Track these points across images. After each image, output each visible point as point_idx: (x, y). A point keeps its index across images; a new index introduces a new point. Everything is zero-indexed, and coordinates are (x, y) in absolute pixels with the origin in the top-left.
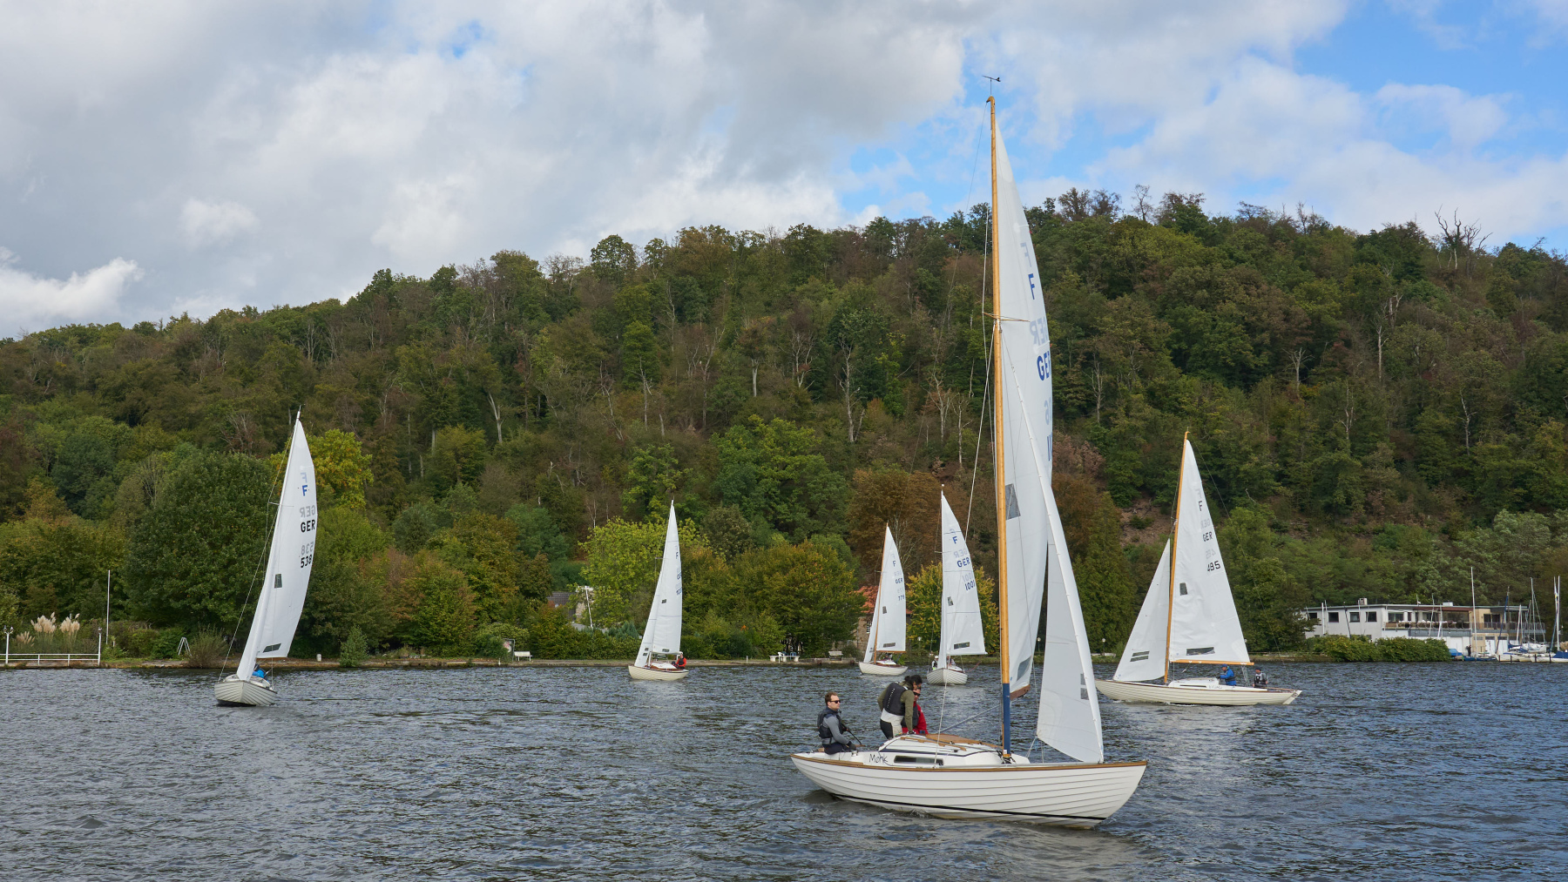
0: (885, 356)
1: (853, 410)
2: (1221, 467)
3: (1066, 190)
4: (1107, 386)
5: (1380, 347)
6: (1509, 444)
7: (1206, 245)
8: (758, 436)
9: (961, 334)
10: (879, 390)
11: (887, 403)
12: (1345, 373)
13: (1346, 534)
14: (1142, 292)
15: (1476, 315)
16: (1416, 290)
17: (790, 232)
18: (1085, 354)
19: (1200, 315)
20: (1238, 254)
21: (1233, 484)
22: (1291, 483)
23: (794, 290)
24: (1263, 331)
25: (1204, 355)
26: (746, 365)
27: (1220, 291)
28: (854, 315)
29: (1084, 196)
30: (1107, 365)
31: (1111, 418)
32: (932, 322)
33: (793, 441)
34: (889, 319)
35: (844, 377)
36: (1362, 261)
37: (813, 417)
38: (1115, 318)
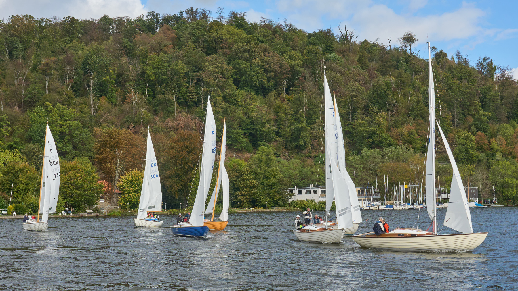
0: (108, 77)
1: (93, 101)
2: (254, 129)
3: (188, 8)
4: (206, 93)
5: (317, 79)
6: (367, 121)
7: (247, 35)
8: (49, 112)
9: (143, 69)
10: (105, 92)
11: (108, 98)
13: (304, 157)
14: (221, 53)
15: (354, 68)
16: (331, 57)
17: (64, 20)
18: (197, 79)
19: (245, 64)
20: (261, 39)
21: (258, 136)
22: (282, 136)
23: (65, 46)
24: (271, 72)
25: (247, 81)
26: (42, 79)
27: (253, 54)
28: (94, 58)
29: (196, 11)
30: (206, 84)
32: (130, 63)
33: (66, 114)
35: (89, 86)
36: (310, 44)
37: (75, 104)
38: (210, 64)
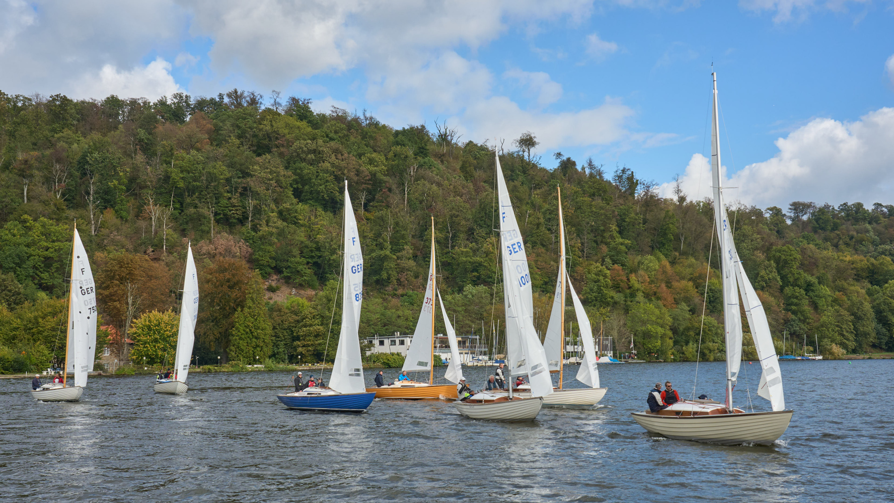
0: (116, 182)
1: (94, 215)
2: (320, 257)
3: (231, 90)
4: (255, 207)
5: (406, 193)
6: (471, 248)
7: (313, 129)
8: (29, 229)
9: (166, 171)
10: (112, 203)
11: (116, 211)
12: (388, 206)
13: (387, 296)
14: (276, 154)
16: (425, 163)
17: (51, 99)
18: (242, 188)
19: (310, 169)
20: (332, 135)
21: (326, 267)
23: (53, 136)
25: (311, 193)
26: (18, 182)
27: (321, 156)
28: (96, 155)
29: (242, 94)
30: (256, 195)
31: (258, 226)
32: (147, 163)
33: (54, 232)
34: (119, 159)
35: (88, 194)
36: (398, 145)
37: (67, 218)
38: (260, 167)
